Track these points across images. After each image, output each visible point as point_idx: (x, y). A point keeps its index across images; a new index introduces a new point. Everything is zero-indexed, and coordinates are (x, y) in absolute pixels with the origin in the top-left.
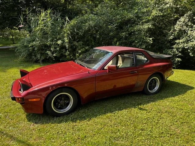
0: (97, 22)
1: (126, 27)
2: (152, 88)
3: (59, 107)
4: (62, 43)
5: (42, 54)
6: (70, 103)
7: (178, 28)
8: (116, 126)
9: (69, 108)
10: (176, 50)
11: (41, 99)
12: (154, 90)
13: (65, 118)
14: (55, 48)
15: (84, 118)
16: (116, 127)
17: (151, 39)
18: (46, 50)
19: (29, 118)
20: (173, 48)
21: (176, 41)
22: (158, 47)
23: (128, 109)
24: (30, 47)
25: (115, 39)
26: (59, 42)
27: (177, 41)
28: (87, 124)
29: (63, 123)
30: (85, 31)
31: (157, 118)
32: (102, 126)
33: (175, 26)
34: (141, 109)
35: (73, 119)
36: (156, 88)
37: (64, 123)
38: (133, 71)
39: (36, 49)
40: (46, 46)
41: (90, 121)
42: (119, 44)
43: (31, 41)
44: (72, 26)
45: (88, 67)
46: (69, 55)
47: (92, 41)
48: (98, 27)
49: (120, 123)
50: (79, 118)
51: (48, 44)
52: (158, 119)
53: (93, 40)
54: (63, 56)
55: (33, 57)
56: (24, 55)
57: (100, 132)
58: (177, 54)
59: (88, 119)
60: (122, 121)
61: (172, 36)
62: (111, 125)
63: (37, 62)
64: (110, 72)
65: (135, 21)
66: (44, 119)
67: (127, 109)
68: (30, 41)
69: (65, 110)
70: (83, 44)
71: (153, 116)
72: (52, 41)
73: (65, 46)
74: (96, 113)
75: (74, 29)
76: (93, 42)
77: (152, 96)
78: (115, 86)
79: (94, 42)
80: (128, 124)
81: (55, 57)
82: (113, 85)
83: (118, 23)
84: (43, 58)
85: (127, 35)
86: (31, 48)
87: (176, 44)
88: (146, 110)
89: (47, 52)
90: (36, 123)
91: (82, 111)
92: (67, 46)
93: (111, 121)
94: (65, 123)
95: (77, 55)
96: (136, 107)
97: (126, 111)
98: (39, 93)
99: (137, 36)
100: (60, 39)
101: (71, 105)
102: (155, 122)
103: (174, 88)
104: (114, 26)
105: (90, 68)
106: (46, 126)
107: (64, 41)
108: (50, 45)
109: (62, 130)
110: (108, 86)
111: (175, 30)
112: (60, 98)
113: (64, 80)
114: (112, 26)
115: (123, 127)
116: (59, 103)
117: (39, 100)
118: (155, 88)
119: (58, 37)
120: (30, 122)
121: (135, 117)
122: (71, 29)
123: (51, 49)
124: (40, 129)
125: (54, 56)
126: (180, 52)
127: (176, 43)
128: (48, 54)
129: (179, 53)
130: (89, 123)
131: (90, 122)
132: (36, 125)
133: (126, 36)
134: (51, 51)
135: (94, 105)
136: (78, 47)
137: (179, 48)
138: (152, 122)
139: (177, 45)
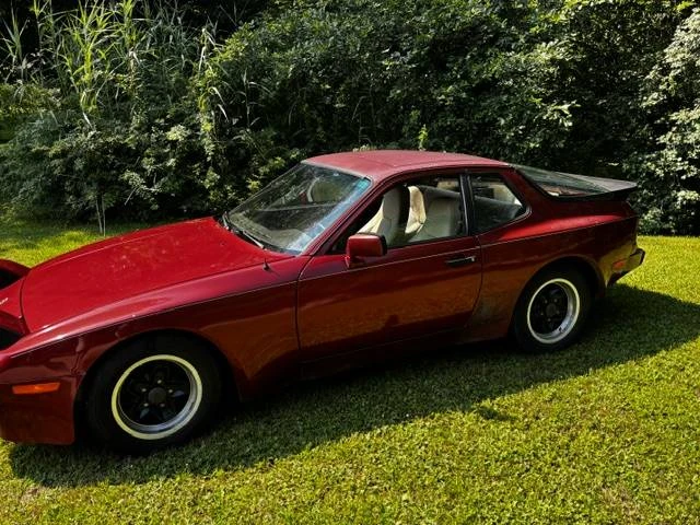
0: (335, 43)
1: (460, 60)
2: (546, 324)
3: (144, 412)
4: (190, 137)
5: (104, 185)
6: (191, 400)
7: (679, 56)
8: (376, 493)
9: (186, 415)
10: (677, 156)
11: (65, 385)
12: (557, 331)
13: (167, 463)
14: (161, 158)
15: (248, 461)
16: (372, 497)
17: (565, 107)
18: (121, 170)
19: (22, 462)
20: (663, 146)
21: (674, 117)
22: (598, 143)
23: (437, 415)
24: (56, 156)
25: (415, 114)
26: (176, 133)
27: (680, 116)
28: (257, 483)
29: (158, 480)
30: (284, 82)
31: (554, 454)
32: (318, 492)
33: (666, 51)
34: (490, 415)
35: (197, 464)
36: (568, 324)
37: (162, 479)
38: (461, 256)
39: (79, 165)
40: (120, 150)
41: (267, 471)
42: (429, 134)
43: (58, 133)
44: (228, 65)
45: (266, 245)
46: (219, 185)
47: (314, 123)
48: (338, 66)
49: (396, 477)
50: (227, 462)
51: (130, 141)
52: (555, 459)
53: (319, 120)
54: (192, 190)
55: (70, 199)
56: (32, 194)
57: (305, 518)
58: (683, 172)
59: (260, 464)
60: (405, 470)
61: (655, 95)
62: (354, 488)
63: (83, 219)
64: (358, 261)
65: (498, 33)
66: (81, 466)
67: (432, 418)
68: (56, 133)
69: (170, 425)
70: (278, 140)
71: (536, 449)
72: (146, 127)
73: (202, 148)
74: (300, 438)
75: (236, 75)
76: (319, 130)
77: (546, 359)
78: (394, 319)
79: (325, 128)
80: (427, 483)
81: (160, 197)
82: (386, 315)
83: (421, 46)
84: (108, 201)
85: (464, 95)
86: (56, 162)
87: (674, 129)
88: (513, 420)
89: (126, 176)
90: (47, 483)
91: (241, 430)
92: (209, 148)
93: (358, 470)
94: (165, 481)
95: (253, 184)
96: (473, 409)
97: (427, 424)
98: (52, 360)
99: (505, 98)
100: (178, 119)
101: (193, 404)
102: (540, 469)
103: (648, 320)
104: (406, 59)
105: (275, 248)
106: (87, 498)
107: (195, 127)
108: (139, 145)
109: (147, 511)
110: (362, 317)
111: (666, 70)
112: (147, 377)
113: (167, 299)
114: (397, 58)
115: (405, 497)
116: (144, 397)
117: (54, 387)
118: (563, 326)
119: (174, 109)
120: (20, 481)
121: (460, 452)
122: (225, 78)
123: (140, 163)
124: (57, 511)
125: (153, 194)
126: (692, 162)
127: (673, 123)
128: (129, 187)
129: (690, 164)
130: (263, 481)
131: (270, 475)
132: (46, 493)
133: (457, 99)
134: (141, 171)
135: (296, 403)
136: (255, 151)
137: (690, 147)
138: (527, 470)
139: (677, 131)
